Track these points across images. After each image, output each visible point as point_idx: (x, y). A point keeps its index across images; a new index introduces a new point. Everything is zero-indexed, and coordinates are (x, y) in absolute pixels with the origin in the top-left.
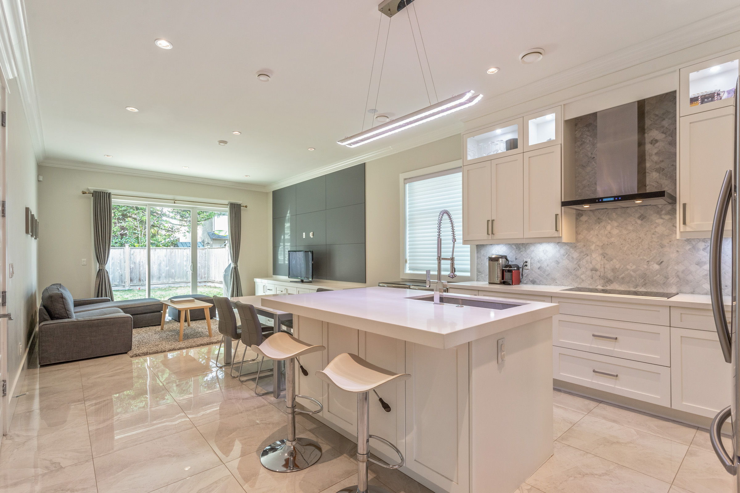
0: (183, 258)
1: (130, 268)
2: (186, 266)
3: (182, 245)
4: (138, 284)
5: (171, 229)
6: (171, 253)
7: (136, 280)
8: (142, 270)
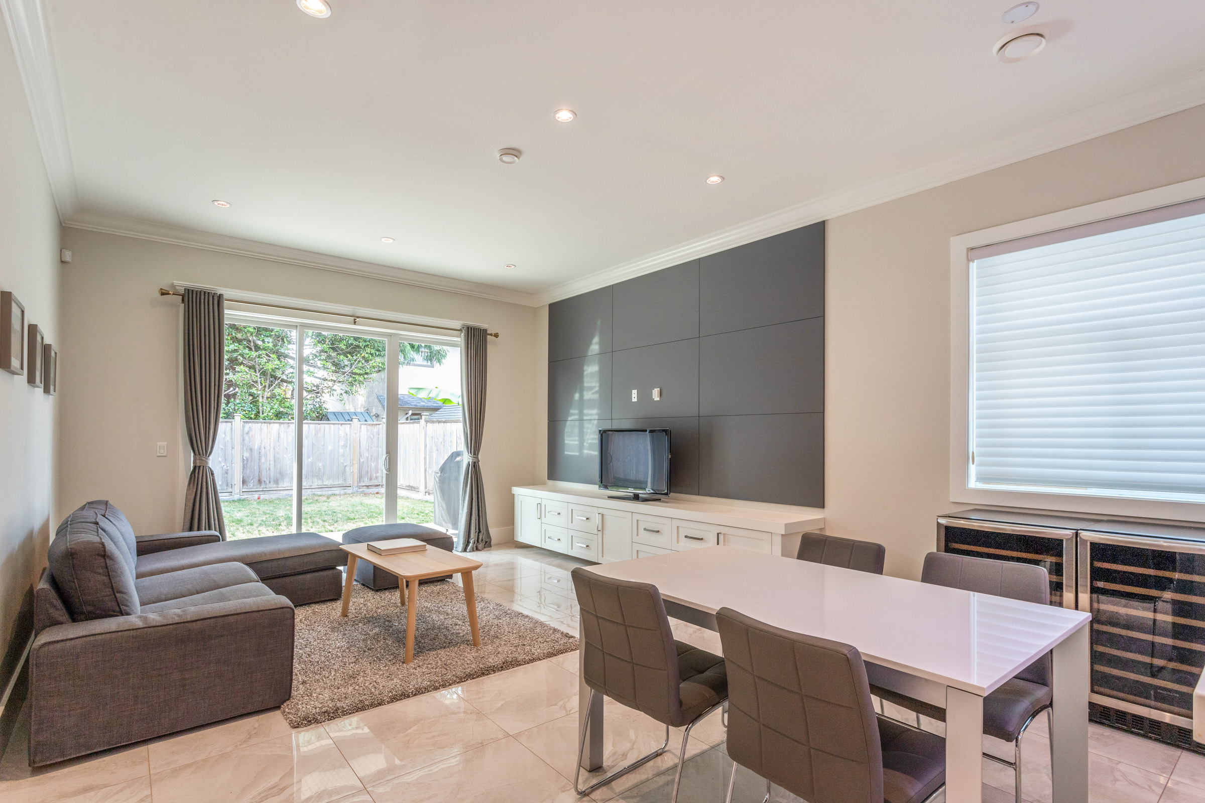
0: (339, 441)
1: (242, 459)
2: (343, 456)
3: (335, 417)
4: (256, 490)
5: (315, 388)
6: (317, 432)
7: (252, 482)
8: (264, 464)
